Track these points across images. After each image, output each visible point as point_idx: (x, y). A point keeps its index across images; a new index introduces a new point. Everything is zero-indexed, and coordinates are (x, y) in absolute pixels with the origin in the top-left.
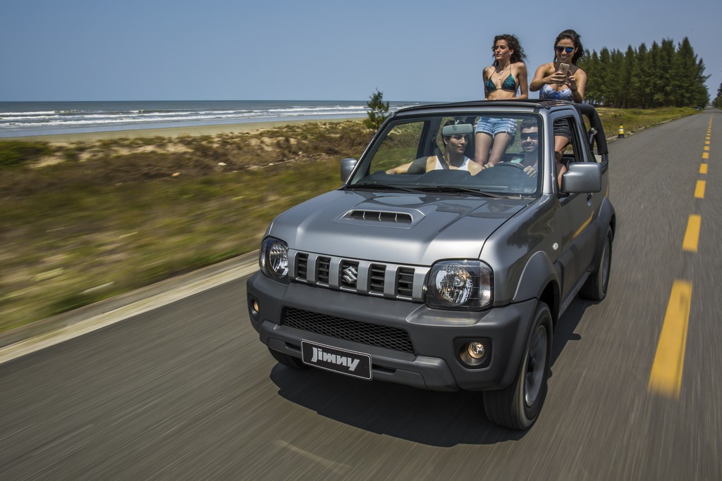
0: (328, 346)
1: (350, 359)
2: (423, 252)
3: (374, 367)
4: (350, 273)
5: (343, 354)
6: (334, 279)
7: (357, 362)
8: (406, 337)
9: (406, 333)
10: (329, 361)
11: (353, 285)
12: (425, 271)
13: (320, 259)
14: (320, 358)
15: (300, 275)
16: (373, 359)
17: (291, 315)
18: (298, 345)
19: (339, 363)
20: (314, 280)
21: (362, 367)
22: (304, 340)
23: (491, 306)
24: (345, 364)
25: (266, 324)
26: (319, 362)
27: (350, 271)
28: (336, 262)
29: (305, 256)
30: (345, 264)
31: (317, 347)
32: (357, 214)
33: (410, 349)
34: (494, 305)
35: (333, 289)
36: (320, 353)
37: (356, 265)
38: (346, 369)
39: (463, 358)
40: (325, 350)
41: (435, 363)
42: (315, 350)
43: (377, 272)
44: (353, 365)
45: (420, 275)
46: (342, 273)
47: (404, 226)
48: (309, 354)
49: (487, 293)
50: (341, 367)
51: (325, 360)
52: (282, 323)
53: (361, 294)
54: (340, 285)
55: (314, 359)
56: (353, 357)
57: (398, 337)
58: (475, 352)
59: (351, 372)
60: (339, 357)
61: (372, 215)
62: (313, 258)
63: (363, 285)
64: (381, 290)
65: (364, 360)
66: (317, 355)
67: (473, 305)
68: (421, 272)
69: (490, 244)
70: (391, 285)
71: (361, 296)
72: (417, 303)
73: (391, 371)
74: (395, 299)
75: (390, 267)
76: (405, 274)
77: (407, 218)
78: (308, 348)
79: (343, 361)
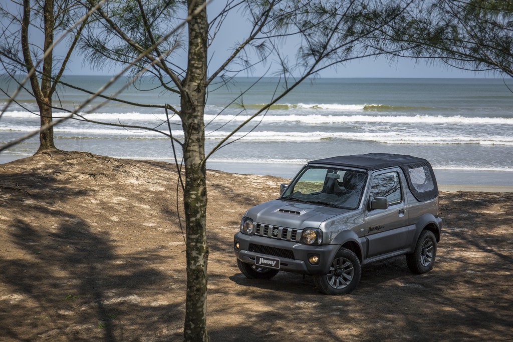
0: (265, 257)
1: (273, 262)
2: (301, 224)
3: (281, 264)
4: (276, 232)
6: (270, 233)
7: (275, 262)
9: (292, 252)
11: (276, 236)
12: (301, 231)
13: (265, 226)
15: (257, 232)
16: (281, 261)
17: (253, 247)
18: (254, 258)
20: (262, 234)
22: (257, 255)
23: (322, 245)
25: (242, 251)
26: (262, 264)
27: (276, 231)
28: (271, 227)
29: (260, 225)
30: (274, 228)
32: (281, 210)
33: (293, 258)
35: (269, 237)
37: (278, 228)
38: (271, 265)
39: (310, 260)
40: (264, 259)
41: (302, 262)
42: (260, 259)
43: (285, 231)
44: (273, 264)
45: (298, 233)
47: (298, 216)
48: (258, 261)
49: (320, 241)
51: (264, 262)
52: (250, 250)
54: (272, 236)
55: (260, 263)
56: (274, 260)
57: (288, 253)
58: (315, 259)
61: (287, 211)
62: (263, 225)
63: (280, 236)
64: (286, 238)
65: (278, 261)
66: (261, 261)
67: (315, 244)
69: (323, 224)
70: (289, 236)
71: (279, 239)
72: (297, 242)
73: (286, 265)
74: (290, 241)
75: (289, 230)
76: (294, 232)
77: (299, 213)
78: (258, 258)
79: (270, 262)
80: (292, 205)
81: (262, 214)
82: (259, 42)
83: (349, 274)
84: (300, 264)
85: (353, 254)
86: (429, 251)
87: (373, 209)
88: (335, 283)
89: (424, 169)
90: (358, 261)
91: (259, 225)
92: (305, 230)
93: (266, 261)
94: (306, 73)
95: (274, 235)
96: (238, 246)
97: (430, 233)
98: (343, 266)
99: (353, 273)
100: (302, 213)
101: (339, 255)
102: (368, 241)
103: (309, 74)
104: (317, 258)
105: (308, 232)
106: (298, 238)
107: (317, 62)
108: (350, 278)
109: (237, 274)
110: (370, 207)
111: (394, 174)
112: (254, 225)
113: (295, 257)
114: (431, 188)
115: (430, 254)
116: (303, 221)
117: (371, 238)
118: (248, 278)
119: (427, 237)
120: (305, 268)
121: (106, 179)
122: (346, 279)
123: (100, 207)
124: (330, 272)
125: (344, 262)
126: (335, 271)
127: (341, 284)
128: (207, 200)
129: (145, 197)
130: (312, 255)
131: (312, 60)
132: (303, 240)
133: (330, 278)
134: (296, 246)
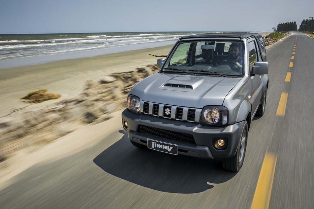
0: (159, 142)
1: (168, 147)
2: (199, 102)
3: (179, 150)
4: (167, 111)
5: (165, 145)
6: (161, 114)
7: (171, 148)
8: (192, 137)
9: (192, 136)
10: (159, 147)
11: (169, 116)
12: (200, 110)
13: (154, 105)
14: (156, 146)
15: (146, 112)
16: (178, 147)
17: (142, 128)
18: (146, 140)
19: (164, 148)
20: (152, 114)
21: (174, 150)
22: (148, 139)
23: (227, 124)
24: (166, 149)
26: (155, 148)
28: (161, 106)
29: (148, 104)
30: (165, 107)
31: (154, 142)
32: (168, 85)
33: (194, 144)
34: (229, 124)
35: (160, 118)
36: (156, 144)
37: (170, 108)
38: (167, 151)
39: (216, 146)
40: (157, 143)
41: (206, 149)
42: (153, 143)
43: (179, 111)
44: (170, 149)
45: (198, 112)
46: (164, 111)
47: (189, 90)
48: (151, 144)
49: (225, 120)
50: (165, 150)
51: (158, 147)
52: (138, 131)
53: (172, 120)
54: (163, 116)
55: (153, 147)
56: (170, 146)
57: (188, 138)
58: (221, 143)
59: (169, 152)
60: (164, 146)
61: (175, 86)
62: (151, 104)
63: (173, 116)
64: (181, 118)
66: (154, 145)
67: (220, 124)
69: (227, 100)
70: (185, 117)
71: (173, 120)
72: (197, 124)
73: (186, 151)
75: (185, 109)
76: (192, 111)
77: (190, 87)
78: (150, 142)
81: (150, 90)
84: (206, 151)
87: (254, 75)
91: (146, 104)
92: (205, 108)
93: (161, 146)
100: (195, 86)
104: (223, 142)
105: (208, 110)
106: (197, 119)
112: (141, 104)
116: (202, 97)
120: (210, 155)
130: (216, 138)
134: (195, 129)
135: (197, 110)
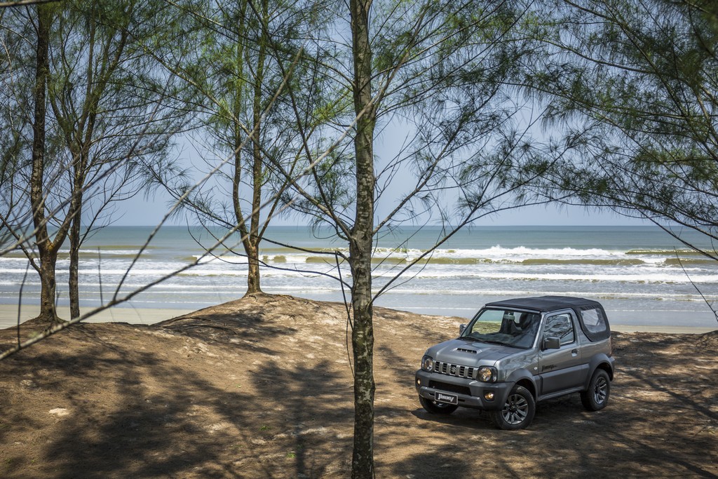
0: (444, 393)
2: (477, 363)
3: (459, 400)
5: (448, 396)
6: (448, 370)
8: (469, 389)
10: (444, 399)
11: (454, 373)
13: (444, 364)
15: (436, 369)
16: (458, 397)
17: (433, 383)
18: (433, 393)
20: (441, 371)
21: (454, 401)
23: (496, 382)
25: (423, 387)
26: (441, 399)
27: (454, 368)
28: (449, 365)
30: (452, 366)
31: (440, 393)
32: (459, 349)
33: (470, 394)
34: (498, 381)
35: (448, 374)
37: (455, 366)
38: (449, 401)
39: (486, 397)
40: (443, 395)
41: (478, 398)
43: (462, 368)
44: (452, 399)
47: (474, 355)
48: (438, 397)
49: (495, 378)
50: (448, 400)
52: (430, 386)
54: (450, 373)
55: (439, 399)
56: (452, 396)
57: (465, 390)
59: (451, 402)
61: (464, 350)
62: (442, 363)
63: (457, 373)
64: (463, 375)
65: (455, 397)
66: (440, 397)
67: (491, 381)
68: (476, 369)
69: (498, 362)
70: (466, 373)
71: (457, 376)
72: (474, 379)
73: (463, 401)
74: (467, 378)
75: (466, 367)
76: (471, 370)
77: (476, 352)
78: (437, 394)
79: (448, 398)
80: (471, 345)
81: (441, 353)
82: (424, 194)
83: (523, 410)
84: (477, 400)
85: (528, 391)
86: (602, 389)
87: (546, 349)
88: (510, 419)
89: (597, 311)
90: (532, 398)
91: (438, 363)
92: (481, 368)
93: (444, 397)
94: (462, 222)
95: (452, 373)
96: (419, 382)
97: (603, 372)
98: (518, 403)
99: (527, 409)
100: (479, 352)
101: (513, 392)
102: (542, 379)
103: (465, 223)
104: (492, 395)
105: (484, 369)
106: (475, 375)
107: (473, 212)
108: (524, 413)
109: (419, 409)
110: (543, 347)
111: (567, 316)
112: (433, 363)
113: (472, 393)
114: (603, 329)
115: (604, 392)
116: (479, 359)
117: (544, 376)
118: (430, 412)
119: (600, 376)
120: (481, 404)
121: (305, 319)
122: (520, 415)
123: (297, 345)
124: (505, 408)
125: (519, 399)
126: (510, 407)
127: (516, 419)
128: (373, 339)
129: (339, 336)
130: (486, 391)
131: (468, 211)
132: (479, 377)
133: (505, 414)
134: (472, 383)
135: (475, 369)
